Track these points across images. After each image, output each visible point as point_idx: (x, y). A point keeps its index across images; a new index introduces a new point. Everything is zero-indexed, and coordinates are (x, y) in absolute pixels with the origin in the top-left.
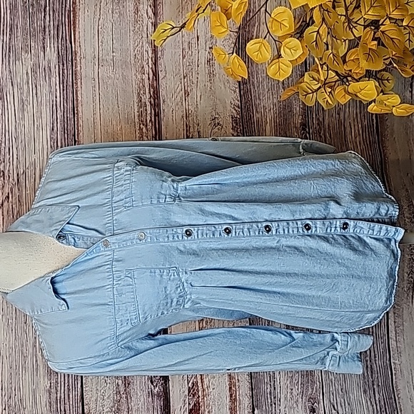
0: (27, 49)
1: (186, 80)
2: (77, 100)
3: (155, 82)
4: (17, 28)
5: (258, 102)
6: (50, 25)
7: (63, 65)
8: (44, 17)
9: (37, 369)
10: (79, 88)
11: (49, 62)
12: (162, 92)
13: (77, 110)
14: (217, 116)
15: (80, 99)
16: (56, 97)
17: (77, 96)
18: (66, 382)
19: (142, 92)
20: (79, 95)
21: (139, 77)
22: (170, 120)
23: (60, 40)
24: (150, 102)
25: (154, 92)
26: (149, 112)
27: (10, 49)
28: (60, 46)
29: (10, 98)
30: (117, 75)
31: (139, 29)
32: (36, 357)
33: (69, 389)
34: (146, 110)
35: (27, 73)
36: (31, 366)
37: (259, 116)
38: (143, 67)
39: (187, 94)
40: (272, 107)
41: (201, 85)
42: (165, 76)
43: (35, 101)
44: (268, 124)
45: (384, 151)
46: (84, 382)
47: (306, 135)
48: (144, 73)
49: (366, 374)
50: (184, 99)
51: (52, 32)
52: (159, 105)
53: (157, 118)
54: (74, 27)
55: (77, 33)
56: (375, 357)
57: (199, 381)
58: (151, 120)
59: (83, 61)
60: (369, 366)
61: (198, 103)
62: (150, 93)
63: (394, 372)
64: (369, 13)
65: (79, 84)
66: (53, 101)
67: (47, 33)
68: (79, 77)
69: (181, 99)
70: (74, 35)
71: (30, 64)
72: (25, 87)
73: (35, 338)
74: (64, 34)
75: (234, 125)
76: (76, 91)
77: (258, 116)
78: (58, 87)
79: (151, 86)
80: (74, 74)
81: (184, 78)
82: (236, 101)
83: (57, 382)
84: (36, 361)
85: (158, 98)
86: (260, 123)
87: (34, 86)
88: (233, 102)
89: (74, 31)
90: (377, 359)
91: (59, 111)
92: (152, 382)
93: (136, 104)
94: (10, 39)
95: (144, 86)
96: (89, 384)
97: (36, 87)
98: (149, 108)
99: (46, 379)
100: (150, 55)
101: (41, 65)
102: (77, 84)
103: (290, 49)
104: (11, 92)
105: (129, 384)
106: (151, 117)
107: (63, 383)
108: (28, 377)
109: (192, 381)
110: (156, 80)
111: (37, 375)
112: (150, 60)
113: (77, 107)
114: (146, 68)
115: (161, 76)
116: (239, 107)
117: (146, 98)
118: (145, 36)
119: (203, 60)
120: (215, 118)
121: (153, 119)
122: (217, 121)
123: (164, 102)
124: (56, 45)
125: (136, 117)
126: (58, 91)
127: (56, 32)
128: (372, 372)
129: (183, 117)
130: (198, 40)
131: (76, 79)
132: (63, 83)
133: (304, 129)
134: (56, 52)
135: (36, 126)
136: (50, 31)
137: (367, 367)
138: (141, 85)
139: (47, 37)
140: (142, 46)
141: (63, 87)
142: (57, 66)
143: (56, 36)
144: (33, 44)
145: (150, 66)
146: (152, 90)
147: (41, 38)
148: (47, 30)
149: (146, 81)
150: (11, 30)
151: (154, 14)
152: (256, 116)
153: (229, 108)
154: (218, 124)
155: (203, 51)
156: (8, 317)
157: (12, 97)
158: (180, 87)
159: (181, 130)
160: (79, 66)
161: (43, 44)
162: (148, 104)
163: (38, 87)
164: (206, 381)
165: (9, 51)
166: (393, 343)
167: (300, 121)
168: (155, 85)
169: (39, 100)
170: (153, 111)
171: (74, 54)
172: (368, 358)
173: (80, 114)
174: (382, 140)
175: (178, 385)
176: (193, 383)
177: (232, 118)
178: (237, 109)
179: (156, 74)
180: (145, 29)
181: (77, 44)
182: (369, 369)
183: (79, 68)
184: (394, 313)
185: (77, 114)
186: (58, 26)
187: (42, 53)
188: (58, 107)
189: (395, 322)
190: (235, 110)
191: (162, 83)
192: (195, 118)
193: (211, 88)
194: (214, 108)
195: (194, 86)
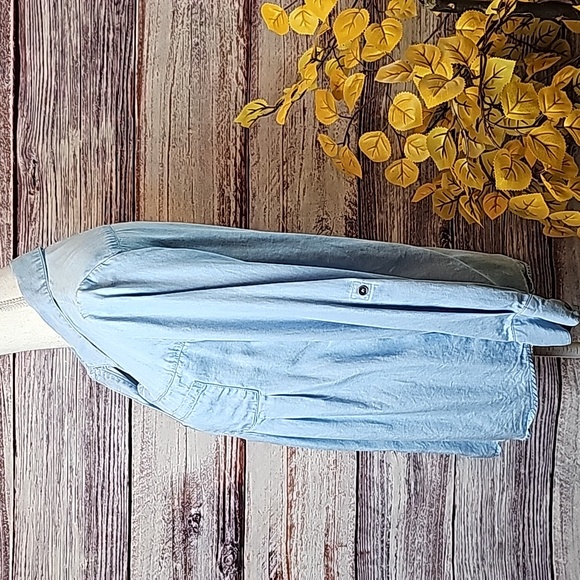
0: (76, 123)
1: (285, 167)
2: (139, 192)
3: (243, 170)
4: (64, 96)
5: (383, 197)
6: (106, 92)
7: (122, 145)
8: (100, 81)
9: (71, 543)
10: (142, 177)
11: (104, 140)
12: (253, 183)
13: (138, 205)
14: (325, 217)
15: (142, 191)
16: (111, 188)
17: (139, 188)
18: (109, 561)
19: (225, 183)
20: (142, 186)
21: (222, 162)
22: (261, 220)
23: (119, 112)
24: (236, 197)
25: (241, 183)
26: (233, 210)
27: (53, 122)
28: (119, 120)
29: (51, 188)
30: (194, 160)
31: (225, 98)
32: (71, 528)
33: (111, 572)
34: (229, 207)
35: (75, 155)
36: (63, 539)
37: (383, 217)
38: (228, 149)
39: (286, 185)
40: (402, 205)
41: (305, 175)
42: (258, 162)
43: (83, 192)
44: (396, 229)
45: (557, 269)
46: (131, 563)
47: (447, 244)
48: (229, 158)
49: (516, 575)
50: (281, 193)
51: (109, 101)
52: (247, 201)
53: (243, 218)
54: (139, 95)
55: (142, 103)
56: (530, 552)
57: (285, 571)
58: (235, 221)
59: (149, 140)
60: (521, 564)
61: (301, 199)
62: (236, 184)
63: (555, 574)
64: (514, 111)
65: (142, 171)
66: (106, 193)
67: (103, 103)
68: (142, 161)
69: (278, 192)
70: (139, 105)
71: (78, 143)
72: (71, 174)
73: (71, 503)
74: (125, 105)
75: (349, 229)
76: (138, 180)
77: (381, 217)
78: (114, 175)
79: (238, 175)
80: (137, 157)
81: (283, 165)
82: (353, 197)
83: (96, 561)
84: (71, 533)
85: (247, 191)
86: (384, 227)
87: (83, 173)
88: (348, 198)
89: (139, 100)
90: (533, 554)
91: (114, 207)
92: (221, 569)
93: (216, 200)
94: (54, 110)
95: (228, 175)
96: (138, 567)
97: (85, 173)
98: (233, 204)
99: (82, 557)
100: (239, 133)
101: (93, 144)
102: (139, 171)
103: (416, 148)
104: (53, 180)
105: (190, 569)
106: (235, 218)
107: (104, 564)
108: (59, 552)
109: (274, 571)
110: (245, 166)
111: (71, 551)
112: (238, 139)
113: (138, 202)
114: (233, 151)
115: (252, 162)
116: (356, 205)
117: (230, 192)
118: (232, 107)
119: (310, 141)
120: (323, 219)
121: (238, 220)
122: (324, 223)
123: (254, 196)
124: (114, 119)
125: (216, 217)
126: (114, 180)
127: (114, 102)
128: (524, 572)
129: (278, 217)
130: (304, 113)
131: (138, 164)
132: (121, 169)
133: (445, 236)
134: (114, 128)
135: (83, 225)
136: (106, 100)
137: (518, 565)
138: (225, 173)
139: (103, 108)
140: (229, 122)
141: (121, 174)
142: (114, 147)
143: (114, 108)
144: (83, 117)
145: (238, 148)
146: (239, 180)
147: (95, 109)
148: (103, 98)
149: (232, 168)
150: (56, 98)
151: (246, 79)
152: (379, 218)
153: (342, 206)
154: (327, 227)
155: (311, 127)
156: (37, 473)
157: (53, 187)
158: (277, 177)
160: (143, 147)
161: (98, 117)
162: (232, 198)
163: (89, 174)
164: (294, 572)
165: (53, 127)
166: (556, 534)
167: (440, 226)
168: (243, 173)
169: (89, 191)
170: (238, 209)
171: (137, 130)
172: (520, 553)
173: (142, 211)
174: (556, 254)
175: (255, 575)
176: (276, 573)
177: (346, 219)
178: (353, 207)
179: (245, 160)
180: (233, 98)
181: (142, 118)
182: (521, 569)
183: (142, 150)
184: (561, 494)
185: (138, 210)
186: (118, 93)
187: (95, 129)
188: (114, 201)
189: (561, 506)
190: (351, 208)
191: (253, 170)
192: (295, 218)
193: (319, 179)
194: (322, 205)
195: (296, 175)
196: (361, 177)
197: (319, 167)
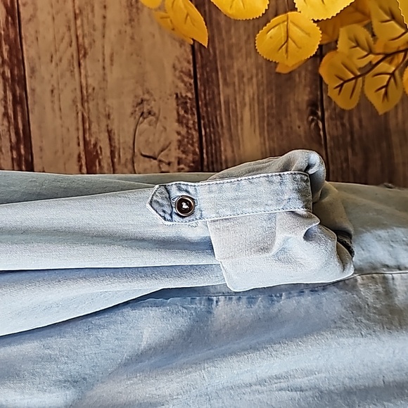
1: (79, 22)
3: (11, 30)
5: (227, 62)
12: (29, 52)
14: (146, 97)
22: (48, 110)
24: (3, 75)
37: (229, 91)
39: (82, 52)
40: (254, 71)
41: (112, 33)
42: (34, 16)
47: (317, 125)
50: (76, 64)
52: (21, 80)
53: (19, 108)
58: (5, 114)
61: (108, 72)
62: (1, 54)
69: (71, 64)
75: (182, 112)
81: (76, 18)
82: (186, 64)
86: (232, 105)
88: (178, 66)
110: (14, 24)
115: (24, 16)
116: (189, 75)
120: (142, 101)
121: (10, 112)
122: (146, 108)
129: (74, 102)
133: (314, 113)
152: (224, 93)
153: (170, 79)
154: (149, 113)
158: (67, 40)
159: (72, 129)
167: (306, 98)
168: (12, 35)
170: (9, 93)
177: (177, 98)
178: (186, 79)
179: (13, 13)
190: (183, 81)
191: (27, 30)
192: (101, 102)
193: (132, 38)
194: (141, 79)
195: (98, 34)
196: (206, 46)
197: (131, 20)
